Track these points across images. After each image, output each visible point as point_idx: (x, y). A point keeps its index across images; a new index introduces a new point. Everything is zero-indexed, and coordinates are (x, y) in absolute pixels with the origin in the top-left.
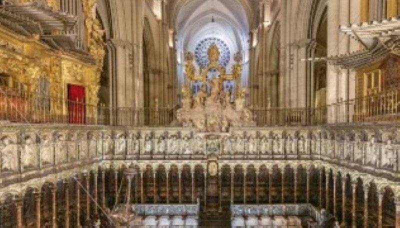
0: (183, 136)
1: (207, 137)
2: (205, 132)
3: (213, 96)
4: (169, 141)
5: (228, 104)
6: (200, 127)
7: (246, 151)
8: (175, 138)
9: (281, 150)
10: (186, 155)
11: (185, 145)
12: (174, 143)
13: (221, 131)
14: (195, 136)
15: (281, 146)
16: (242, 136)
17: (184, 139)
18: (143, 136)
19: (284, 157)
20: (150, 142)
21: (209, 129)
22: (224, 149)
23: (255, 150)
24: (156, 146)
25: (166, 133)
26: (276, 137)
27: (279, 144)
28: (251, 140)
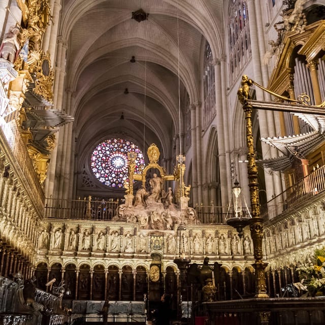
0: (125, 233)
1: (152, 234)
2: (149, 229)
3: (154, 196)
4: (110, 238)
5: (171, 203)
6: (144, 223)
7: (192, 251)
8: (117, 234)
9: (227, 251)
10: (128, 253)
11: (127, 242)
12: (116, 239)
13: (166, 229)
14: (138, 233)
15: (228, 246)
16: (188, 235)
17: (126, 235)
18: (82, 230)
19: (231, 257)
20: (89, 238)
21: (153, 227)
22: (170, 248)
23: (201, 250)
24: (95, 243)
25: (107, 229)
26: (222, 237)
27: (225, 244)
28: (197, 239)
